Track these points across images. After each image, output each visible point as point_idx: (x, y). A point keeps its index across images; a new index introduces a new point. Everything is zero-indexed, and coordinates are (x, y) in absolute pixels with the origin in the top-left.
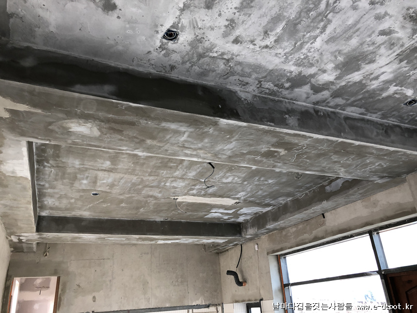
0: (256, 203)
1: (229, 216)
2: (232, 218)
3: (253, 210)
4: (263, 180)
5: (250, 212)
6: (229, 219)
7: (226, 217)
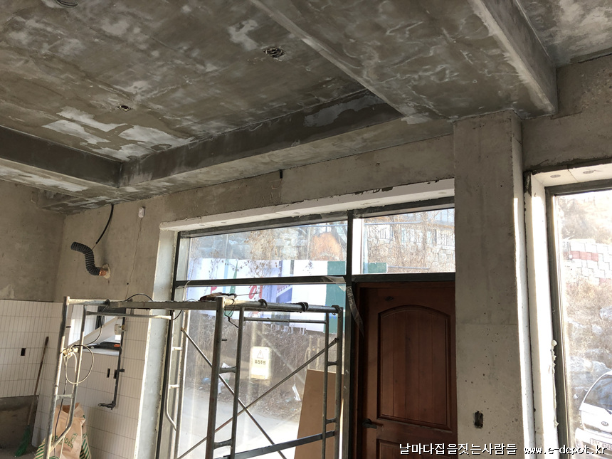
0: (163, 120)
1: (101, 140)
2: (105, 145)
3: (155, 136)
4: (195, 59)
5: (146, 139)
6: (98, 146)
7: (93, 141)
